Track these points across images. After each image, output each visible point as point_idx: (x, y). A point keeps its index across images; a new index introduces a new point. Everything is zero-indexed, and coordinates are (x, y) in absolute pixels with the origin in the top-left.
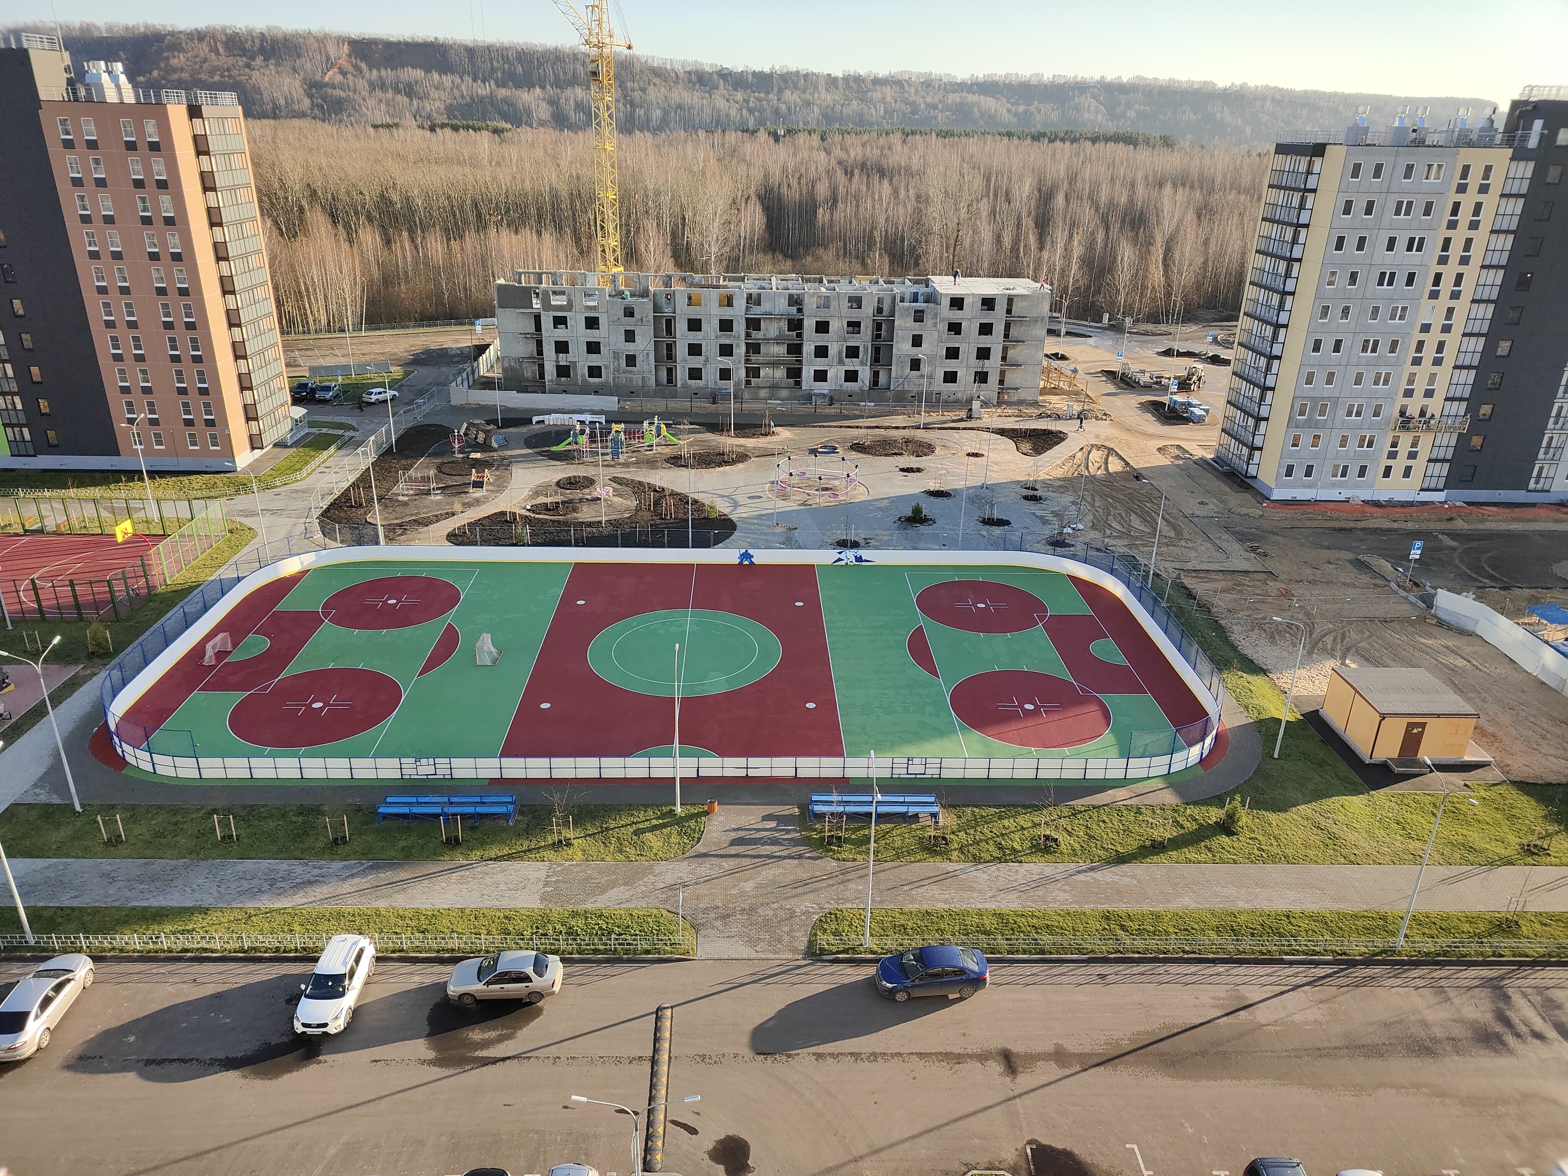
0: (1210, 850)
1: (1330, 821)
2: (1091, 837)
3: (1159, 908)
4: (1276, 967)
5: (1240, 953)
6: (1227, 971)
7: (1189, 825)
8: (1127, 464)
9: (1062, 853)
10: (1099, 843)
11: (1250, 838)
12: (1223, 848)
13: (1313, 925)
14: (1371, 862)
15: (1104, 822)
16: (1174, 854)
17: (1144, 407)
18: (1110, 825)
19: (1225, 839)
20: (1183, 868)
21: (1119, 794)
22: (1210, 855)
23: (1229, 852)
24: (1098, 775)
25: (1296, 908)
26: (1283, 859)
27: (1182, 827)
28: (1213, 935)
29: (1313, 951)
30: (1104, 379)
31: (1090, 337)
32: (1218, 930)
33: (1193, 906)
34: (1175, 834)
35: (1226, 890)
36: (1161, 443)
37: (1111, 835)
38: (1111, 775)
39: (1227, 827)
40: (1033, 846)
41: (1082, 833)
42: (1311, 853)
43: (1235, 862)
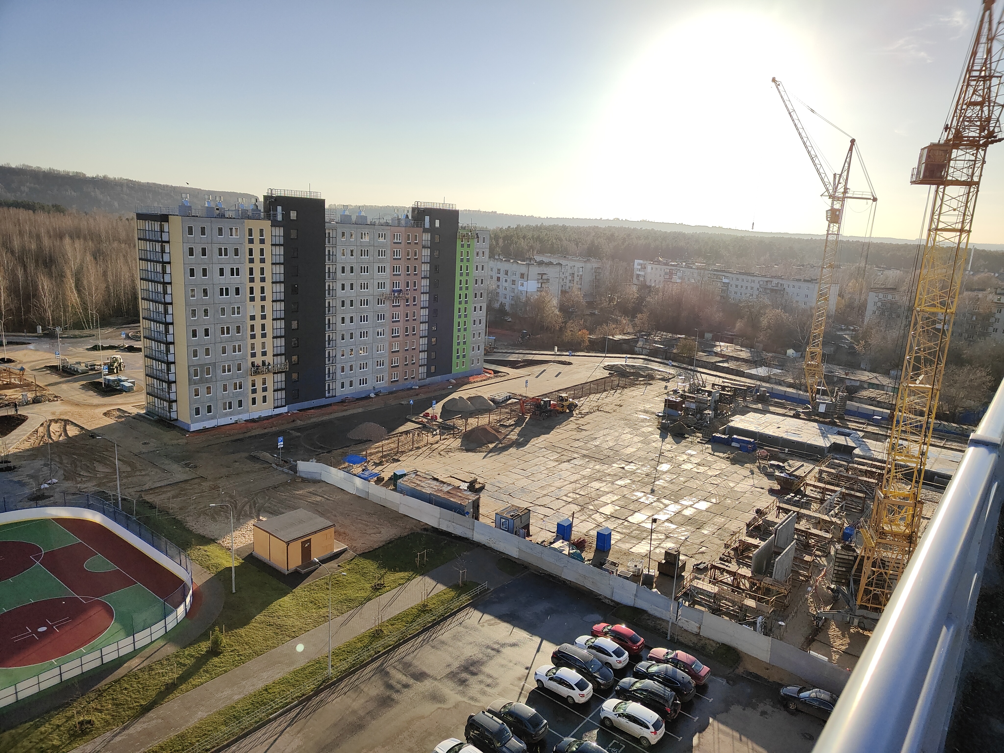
0: (207, 671)
1: (275, 618)
2: (117, 705)
3: (183, 729)
4: (267, 726)
5: (243, 730)
6: (238, 747)
7: (189, 662)
8: (82, 428)
9: (98, 729)
10: (126, 707)
11: (231, 652)
12: (216, 666)
13: (282, 687)
14: (303, 632)
15: (126, 689)
16: (183, 687)
17: (84, 387)
18: (132, 689)
19: (216, 660)
20: (193, 693)
21: (134, 663)
22: (208, 675)
23: (220, 667)
24: (114, 656)
25: (269, 682)
26: (254, 654)
27: (185, 665)
28: (223, 728)
29: (286, 703)
30: (48, 372)
31: (30, 343)
32: (226, 724)
33: (205, 715)
34: (181, 672)
35: (224, 693)
36: (105, 410)
37: (133, 696)
38: (123, 652)
39: (215, 651)
40: (71, 735)
41: (110, 706)
42: (269, 643)
43: (226, 671)
